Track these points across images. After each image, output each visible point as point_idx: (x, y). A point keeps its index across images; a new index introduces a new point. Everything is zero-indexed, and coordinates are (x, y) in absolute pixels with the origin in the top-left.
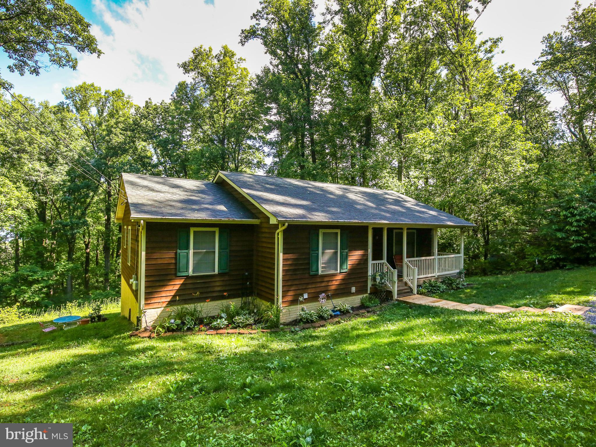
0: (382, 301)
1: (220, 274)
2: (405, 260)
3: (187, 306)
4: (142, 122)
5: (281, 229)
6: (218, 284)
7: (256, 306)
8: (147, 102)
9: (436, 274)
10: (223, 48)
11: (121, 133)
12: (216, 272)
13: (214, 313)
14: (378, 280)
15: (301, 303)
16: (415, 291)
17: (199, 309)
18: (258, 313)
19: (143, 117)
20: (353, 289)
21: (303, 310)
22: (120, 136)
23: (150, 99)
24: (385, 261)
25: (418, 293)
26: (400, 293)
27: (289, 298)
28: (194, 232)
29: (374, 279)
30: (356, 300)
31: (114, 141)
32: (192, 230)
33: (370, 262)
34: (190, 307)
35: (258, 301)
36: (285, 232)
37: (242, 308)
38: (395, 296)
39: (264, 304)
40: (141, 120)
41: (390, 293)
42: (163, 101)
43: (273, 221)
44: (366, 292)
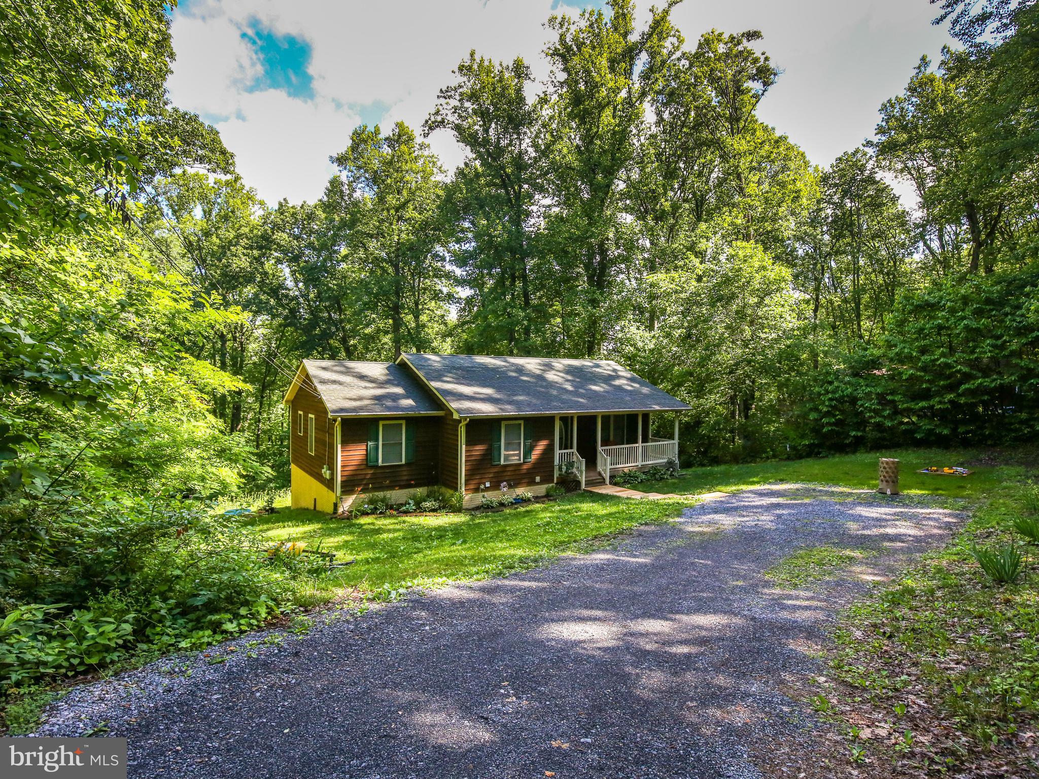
0: (569, 490)
1: (407, 464)
2: (600, 448)
3: (376, 493)
4: (275, 237)
5: (463, 423)
6: (405, 473)
7: (441, 494)
8: (281, 204)
9: (639, 464)
10: (397, 125)
11: (244, 254)
12: (403, 462)
13: (402, 501)
14: (564, 470)
15: (483, 491)
16: (608, 481)
17: (388, 496)
18: (443, 500)
19: (276, 227)
20: (538, 479)
21: (484, 497)
22: (243, 258)
23: (285, 199)
24: (575, 450)
25: (610, 483)
26: (588, 483)
27: (472, 487)
28: (383, 425)
29: (560, 469)
30: (542, 489)
31: (235, 265)
32: (381, 423)
33: (557, 452)
34: (380, 494)
35: (443, 490)
36: (467, 425)
37: (428, 496)
38: (583, 486)
39: (448, 492)
40: (273, 233)
41: (578, 483)
42: (305, 202)
43: (456, 416)
44: (553, 482)
